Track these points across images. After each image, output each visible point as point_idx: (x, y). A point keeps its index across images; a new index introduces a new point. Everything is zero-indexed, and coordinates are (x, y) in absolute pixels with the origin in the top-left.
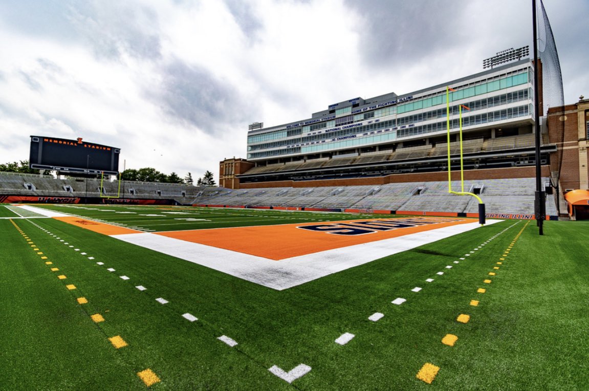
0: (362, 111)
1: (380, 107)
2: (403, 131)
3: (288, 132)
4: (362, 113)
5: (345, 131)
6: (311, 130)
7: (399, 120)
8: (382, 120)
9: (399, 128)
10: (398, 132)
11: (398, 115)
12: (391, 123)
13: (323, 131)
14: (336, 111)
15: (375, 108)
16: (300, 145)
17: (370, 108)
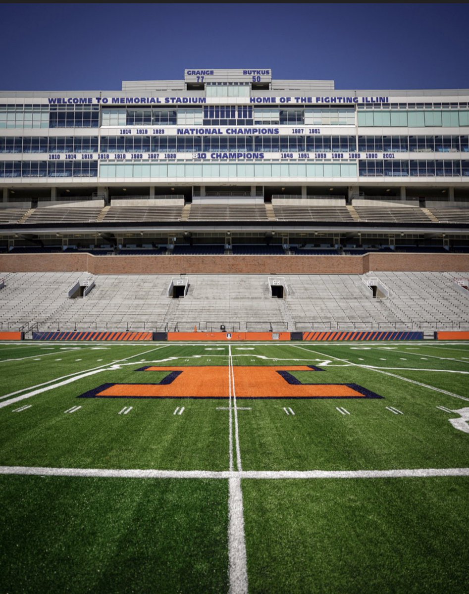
0: (278, 102)
1: (320, 102)
2: (371, 164)
3: (52, 116)
4: (276, 106)
5: (232, 140)
6: (130, 121)
7: (361, 138)
8: (326, 131)
9: (363, 156)
10: (362, 164)
11: (360, 129)
12: (344, 142)
13: (170, 130)
14: (208, 89)
15: (307, 103)
16: (95, 157)
17: (297, 99)
